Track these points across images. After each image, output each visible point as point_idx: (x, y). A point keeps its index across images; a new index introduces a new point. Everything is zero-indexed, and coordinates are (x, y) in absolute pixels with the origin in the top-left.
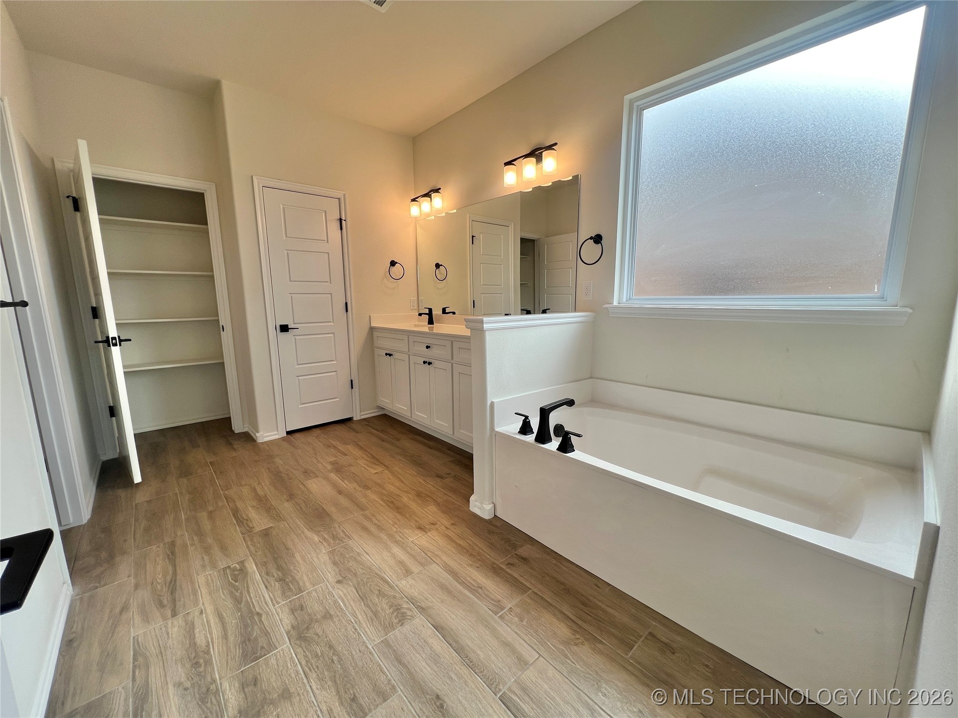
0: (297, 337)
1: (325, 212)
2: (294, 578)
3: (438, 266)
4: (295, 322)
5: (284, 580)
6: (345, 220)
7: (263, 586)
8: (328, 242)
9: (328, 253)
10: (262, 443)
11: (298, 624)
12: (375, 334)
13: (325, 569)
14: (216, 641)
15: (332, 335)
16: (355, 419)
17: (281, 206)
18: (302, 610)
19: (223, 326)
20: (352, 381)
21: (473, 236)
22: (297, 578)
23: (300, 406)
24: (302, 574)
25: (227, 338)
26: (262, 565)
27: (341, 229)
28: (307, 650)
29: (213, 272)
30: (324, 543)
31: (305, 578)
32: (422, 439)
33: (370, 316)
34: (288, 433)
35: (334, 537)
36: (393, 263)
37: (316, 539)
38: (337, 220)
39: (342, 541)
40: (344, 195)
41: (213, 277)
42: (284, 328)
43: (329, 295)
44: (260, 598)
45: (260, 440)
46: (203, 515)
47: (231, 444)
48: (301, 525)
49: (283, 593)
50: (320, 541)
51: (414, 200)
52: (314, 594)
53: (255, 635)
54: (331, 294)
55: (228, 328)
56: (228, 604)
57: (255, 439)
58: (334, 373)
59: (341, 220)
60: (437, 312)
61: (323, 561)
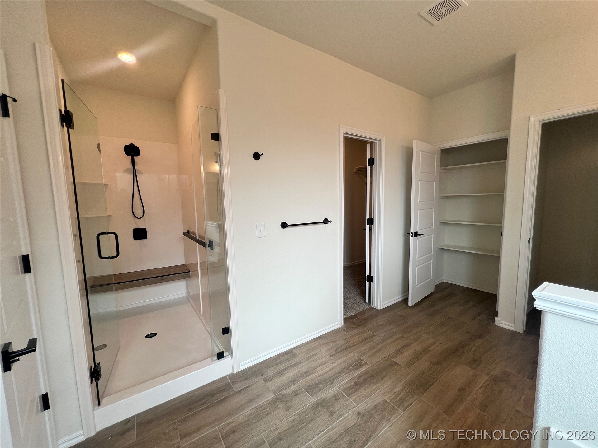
2: (357, 390)
5: (356, 386)
7: (351, 378)
11: (326, 401)
13: (368, 403)
14: (318, 374)
18: (336, 400)
22: (358, 391)
24: (362, 392)
26: (366, 372)
28: (310, 410)
30: (394, 395)
31: (359, 394)
35: (402, 401)
37: (396, 390)
39: (399, 406)
44: (342, 380)
46: (399, 335)
48: (408, 378)
49: (346, 388)
50: (395, 393)
52: (347, 402)
53: (320, 386)
56: (339, 369)
61: (376, 399)
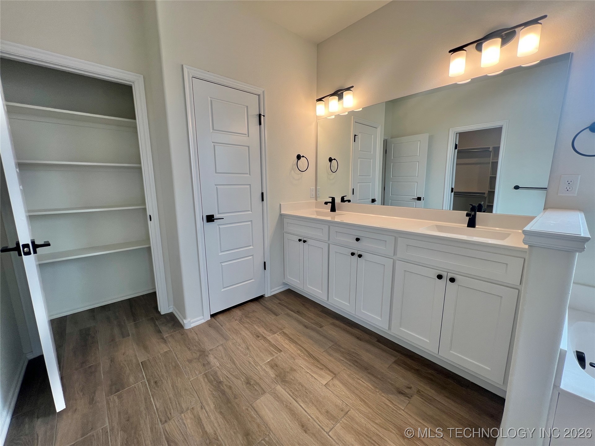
0: (221, 227)
1: (247, 107)
3: (331, 160)
4: (220, 212)
6: (264, 116)
8: (248, 136)
9: (249, 147)
10: (190, 330)
12: (286, 220)
15: (250, 223)
16: (266, 296)
17: (209, 98)
19: (150, 216)
20: (265, 263)
21: (355, 135)
23: (222, 290)
25: (154, 227)
27: (260, 124)
29: (140, 163)
32: (342, 325)
33: (280, 204)
34: (212, 316)
36: (299, 157)
38: (258, 115)
40: (263, 92)
41: (140, 168)
42: (210, 219)
43: (248, 186)
45: (187, 327)
47: (159, 332)
51: (320, 100)
54: (250, 185)
55: (155, 218)
57: (183, 324)
58: (251, 257)
59: (260, 115)
60: (338, 200)
